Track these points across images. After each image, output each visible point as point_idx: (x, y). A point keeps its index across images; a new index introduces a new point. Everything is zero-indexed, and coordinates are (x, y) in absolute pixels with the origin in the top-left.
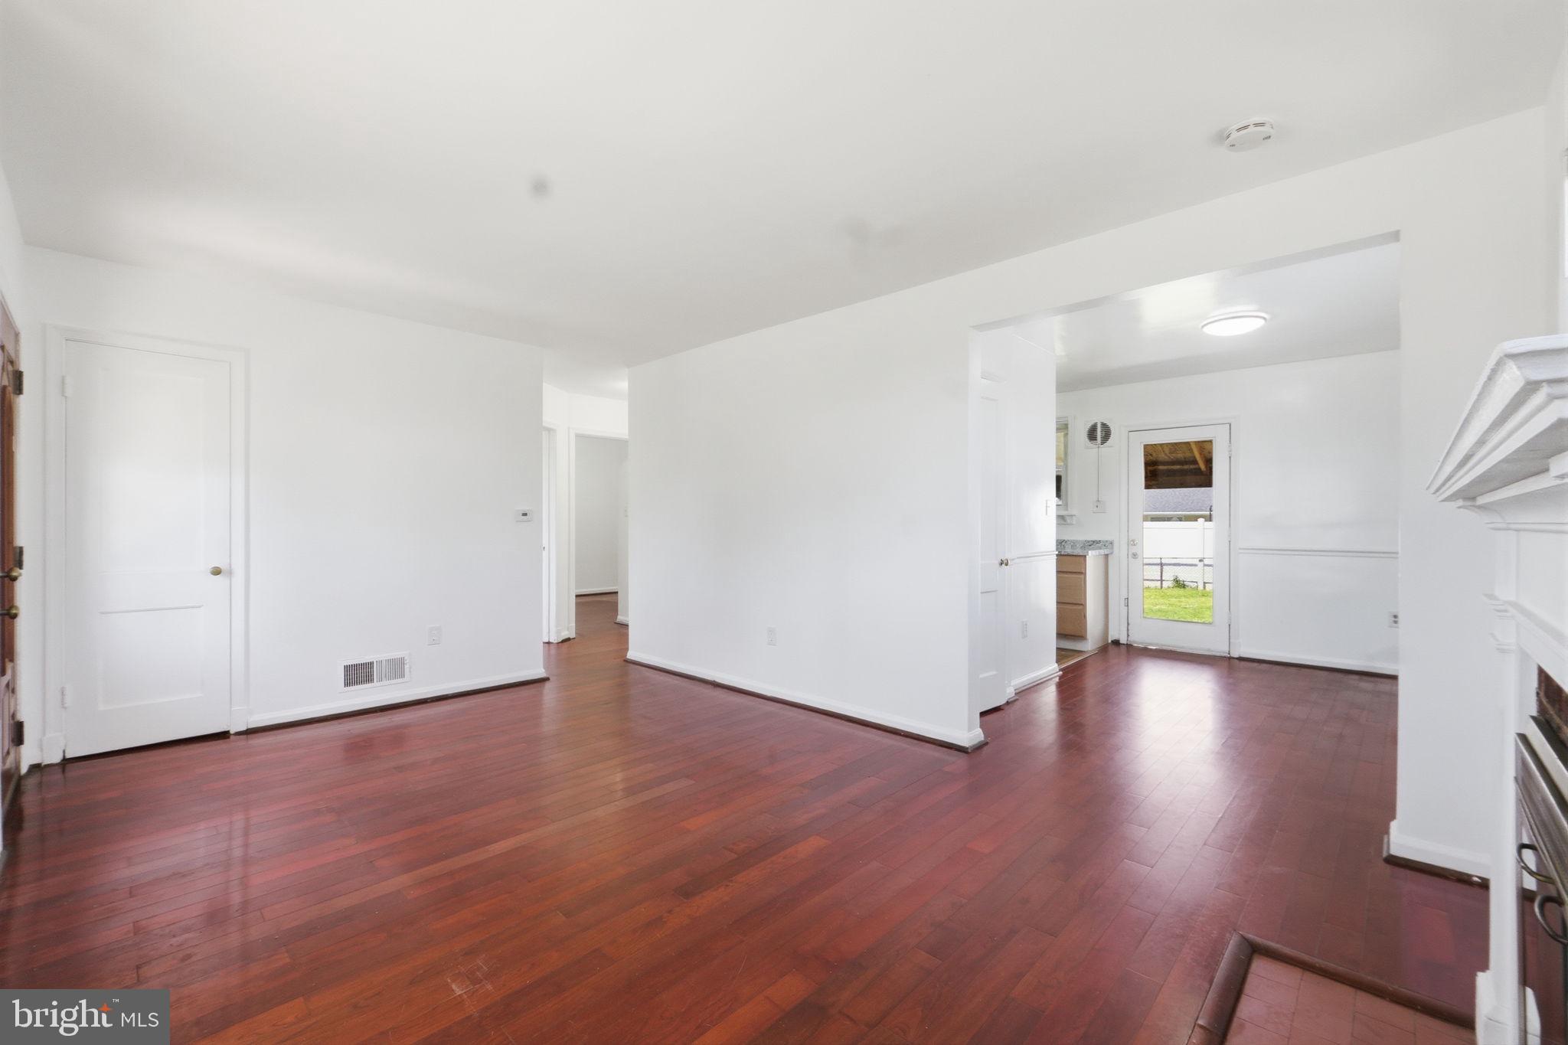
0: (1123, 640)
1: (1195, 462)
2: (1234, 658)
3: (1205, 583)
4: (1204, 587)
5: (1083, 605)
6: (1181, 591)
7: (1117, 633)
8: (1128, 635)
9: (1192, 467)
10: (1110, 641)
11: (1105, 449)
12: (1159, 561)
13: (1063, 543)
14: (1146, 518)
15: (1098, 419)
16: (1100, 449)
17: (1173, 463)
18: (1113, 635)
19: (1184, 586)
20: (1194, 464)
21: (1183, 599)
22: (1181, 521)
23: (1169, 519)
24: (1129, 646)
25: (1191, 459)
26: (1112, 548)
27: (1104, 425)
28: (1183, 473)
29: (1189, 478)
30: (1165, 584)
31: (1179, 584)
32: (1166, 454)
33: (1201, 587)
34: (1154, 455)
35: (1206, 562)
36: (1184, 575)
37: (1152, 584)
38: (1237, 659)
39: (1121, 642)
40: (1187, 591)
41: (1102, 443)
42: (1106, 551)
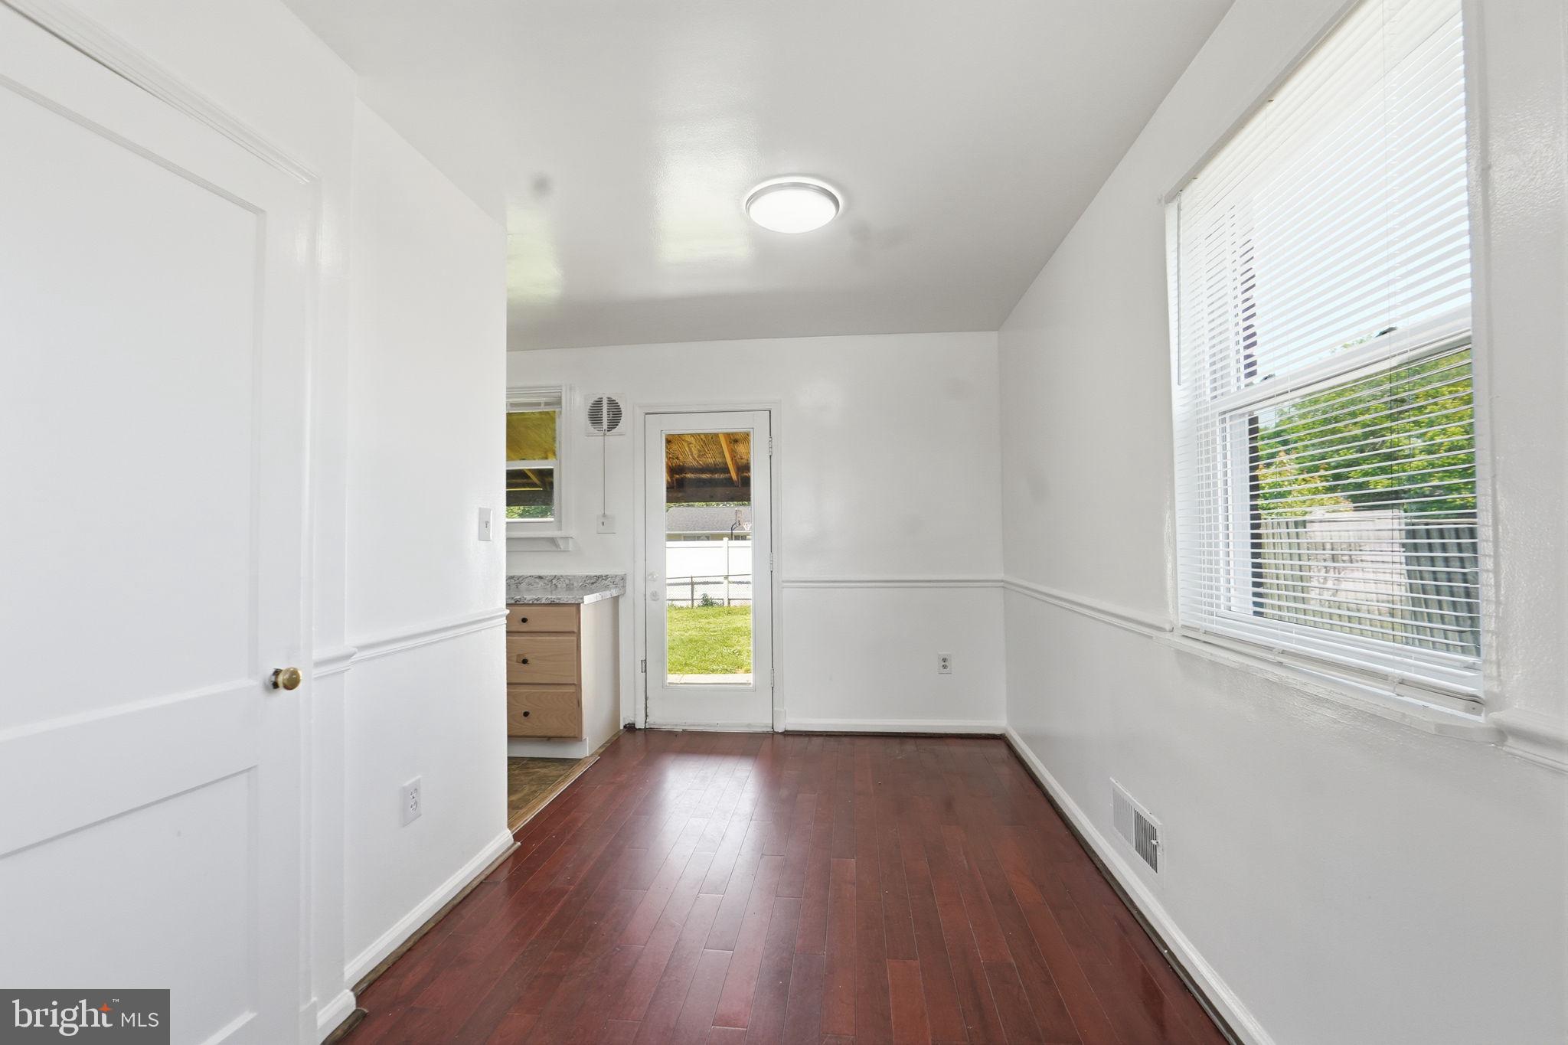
0: (640, 725)
1: (726, 470)
2: (778, 733)
3: (729, 600)
4: (729, 603)
5: (578, 686)
6: (710, 610)
7: (632, 713)
8: (646, 716)
9: (722, 476)
10: (622, 727)
11: (613, 439)
12: (689, 580)
13: (554, 582)
14: (672, 537)
15: (605, 392)
16: (606, 437)
17: (702, 470)
18: (625, 719)
19: (712, 604)
20: (724, 473)
21: (711, 620)
22: (708, 540)
23: (698, 538)
24: (648, 731)
25: (722, 465)
26: (624, 587)
27: (612, 403)
28: (711, 483)
29: (720, 490)
30: (696, 603)
31: (707, 602)
32: (695, 459)
33: (726, 604)
34: (681, 458)
35: (731, 579)
36: (713, 592)
37: (684, 604)
38: (782, 733)
39: (637, 727)
40: (716, 609)
41: (610, 429)
42: (614, 593)
